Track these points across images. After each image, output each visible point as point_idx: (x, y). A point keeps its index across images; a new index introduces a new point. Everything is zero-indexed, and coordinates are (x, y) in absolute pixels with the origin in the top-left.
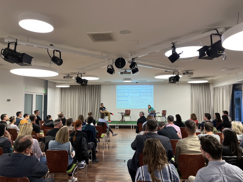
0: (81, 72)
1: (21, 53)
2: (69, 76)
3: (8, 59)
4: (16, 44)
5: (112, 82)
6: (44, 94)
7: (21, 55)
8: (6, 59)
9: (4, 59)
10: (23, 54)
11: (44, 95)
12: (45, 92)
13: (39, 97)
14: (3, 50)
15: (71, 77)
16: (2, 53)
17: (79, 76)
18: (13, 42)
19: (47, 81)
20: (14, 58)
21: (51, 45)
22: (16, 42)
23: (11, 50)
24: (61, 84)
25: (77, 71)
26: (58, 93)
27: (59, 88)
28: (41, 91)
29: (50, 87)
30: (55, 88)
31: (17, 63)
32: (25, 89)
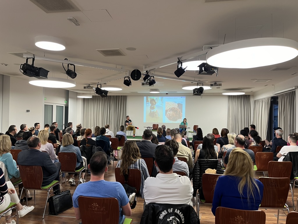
0: (100, 82)
1: (38, 67)
2: (90, 86)
3: (27, 73)
4: (34, 59)
5: (139, 92)
6: (65, 105)
7: (38, 70)
8: (25, 73)
9: (23, 73)
10: (40, 68)
11: (65, 107)
12: (66, 103)
13: (59, 108)
14: (22, 65)
15: (92, 88)
16: (21, 68)
17: (99, 87)
18: (31, 58)
19: (68, 91)
20: (32, 73)
21: (65, 59)
22: (33, 57)
23: (29, 65)
24: (83, 94)
25: (97, 82)
26: (80, 104)
27: (82, 98)
28: (62, 102)
29: (72, 98)
30: (77, 99)
31: (35, 77)
32: (45, 99)
